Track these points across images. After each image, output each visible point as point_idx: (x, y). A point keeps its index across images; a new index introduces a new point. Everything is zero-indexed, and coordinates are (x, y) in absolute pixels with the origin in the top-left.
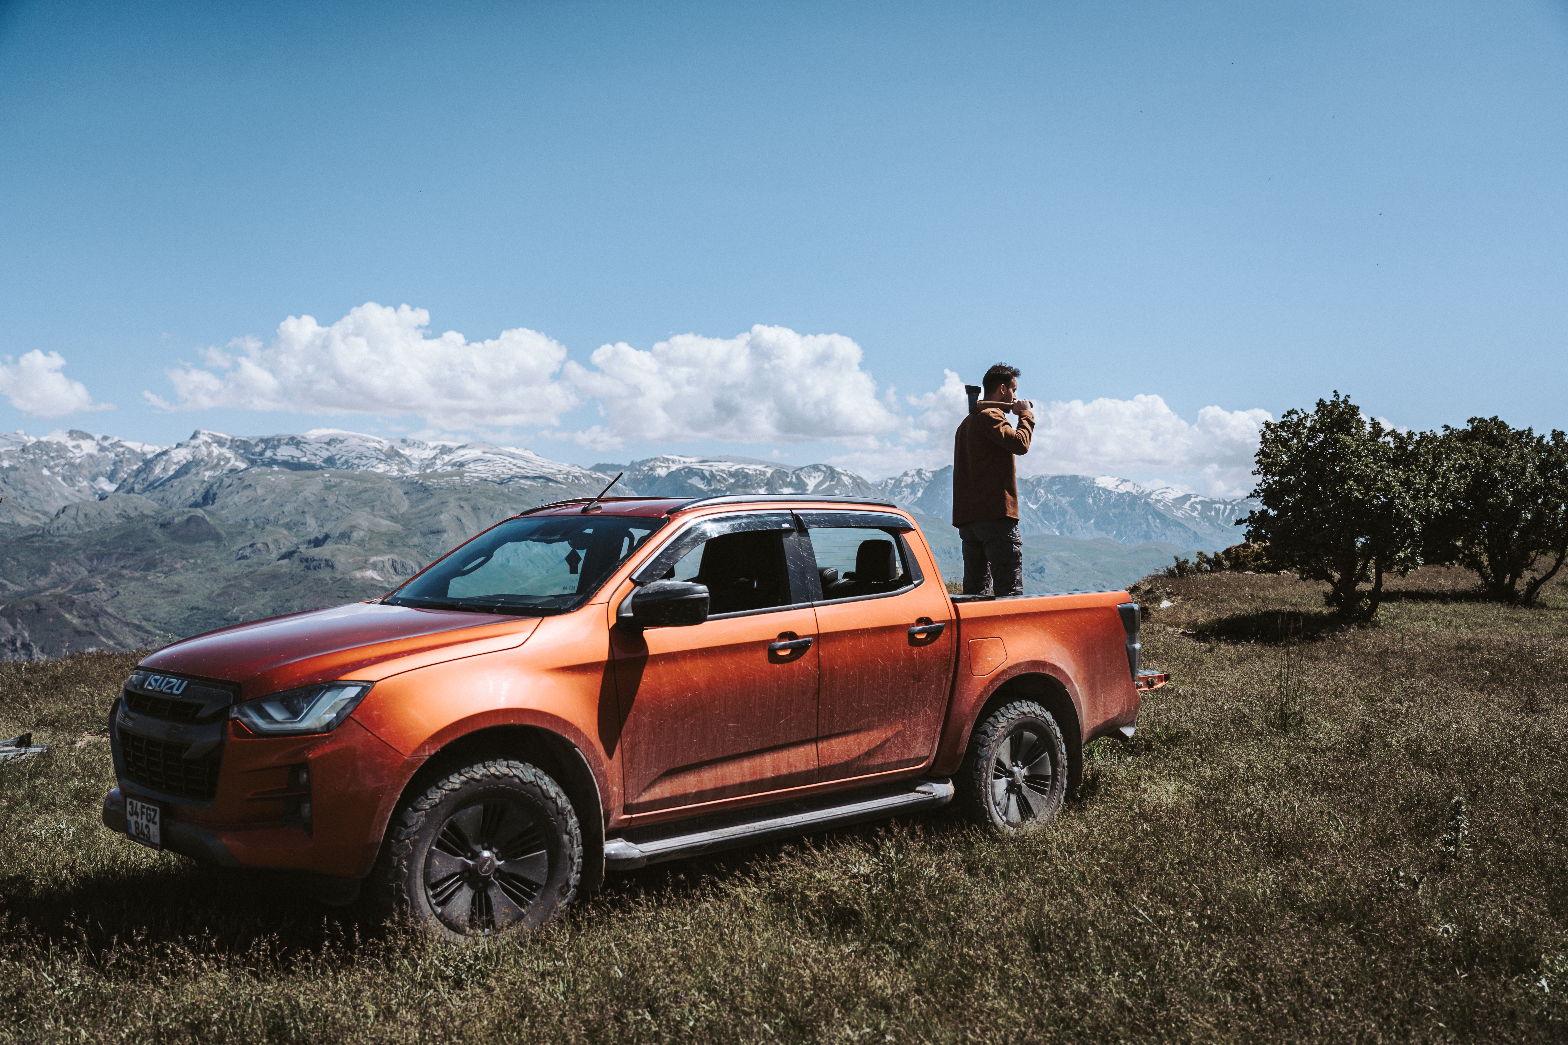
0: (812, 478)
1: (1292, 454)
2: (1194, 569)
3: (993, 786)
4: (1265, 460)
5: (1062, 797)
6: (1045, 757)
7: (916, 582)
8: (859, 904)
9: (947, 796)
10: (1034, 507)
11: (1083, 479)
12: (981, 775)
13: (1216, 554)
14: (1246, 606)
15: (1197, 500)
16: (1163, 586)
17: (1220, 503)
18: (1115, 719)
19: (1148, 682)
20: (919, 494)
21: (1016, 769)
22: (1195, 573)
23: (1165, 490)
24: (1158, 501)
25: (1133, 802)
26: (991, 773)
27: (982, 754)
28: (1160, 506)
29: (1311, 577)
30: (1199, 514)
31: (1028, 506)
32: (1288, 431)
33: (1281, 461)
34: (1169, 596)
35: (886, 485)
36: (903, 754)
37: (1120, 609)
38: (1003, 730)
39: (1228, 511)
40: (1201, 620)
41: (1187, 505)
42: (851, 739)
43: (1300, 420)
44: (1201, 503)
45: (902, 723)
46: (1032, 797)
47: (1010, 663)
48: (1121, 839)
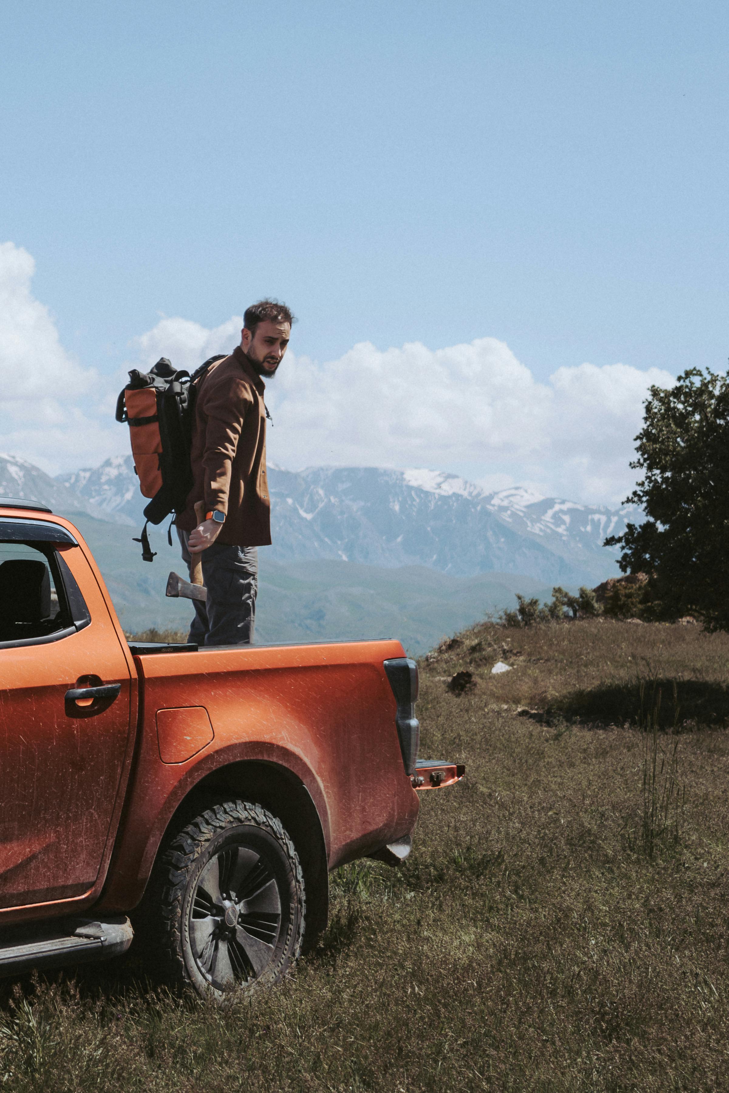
1: (692, 438)
2: (547, 613)
3: (192, 928)
4: (651, 446)
5: (297, 947)
6: (271, 886)
7: (78, 623)
9: (122, 943)
10: (309, 516)
11: (386, 473)
12: (173, 911)
13: (582, 592)
14: (622, 673)
15: (565, 507)
16: (497, 641)
17: (599, 512)
18: (379, 831)
19: (432, 778)
20: (129, 496)
21: (227, 903)
22: (548, 621)
23: (513, 492)
24: (503, 509)
25: (406, 955)
26: (190, 908)
27: (176, 880)
28: (506, 516)
29: (721, 627)
30: (567, 529)
31: (299, 515)
32: (686, 401)
33: (675, 448)
34: (506, 654)
35: (77, 480)
36: (56, 877)
37: (386, 667)
38: (207, 844)
39: (612, 525)
40: (552, 694)
41: (548, 516)
43: (705, 385)
44: (571, 511)
45: (56, 832)
46: (252, 946)
47: (218, 744)
48: (383, 1007)
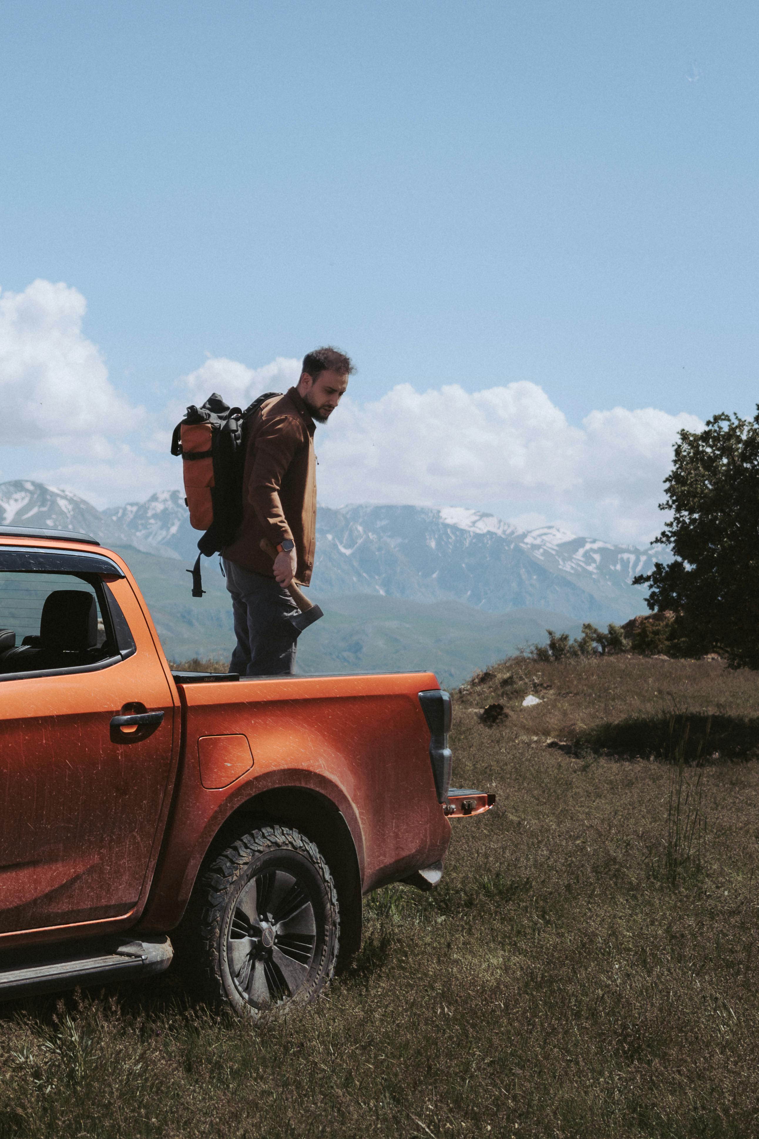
0: (12, 502)
1: (719, 481)
2: (577, 648)
3: (230, 948)
4: (680, 489)
5: (331, 967)
6: (307, 909)
7: (123, 652)
8: (24, 1108)
9: (162, 961)
10: (348, 552)
11: (423, 511)
12: (212, 932)
13: (612, 629)
14: (649, 707)
15: (595, 546)
16: (529, 674)
17: (628, 551)
18: (413, 856)
19: (463, 806)
20: (174, 530)
21: (264, 925)
22: (578, 655)
23: (546, 531)
24: (535, 547)
25: (436, 977)
26: (228, 928)
27: (215, 902)
28: (538, 554)
29: (745, 664)
30: (598, 568)
31: (338, 550)
32: (714, 445)
33: (703, 491)
34: (536, 689)
35: (124, 514)
36: (99, 897)
37: (421, 699)
38: (246, 867)
40: (581, 726)
41: (579, 555)
42: (24, 875)
43: (733, 430)
44: (601, 551)
45: (99, 853)
46: (287, 966)
47: (258, 771)
48: (414, 1026)
